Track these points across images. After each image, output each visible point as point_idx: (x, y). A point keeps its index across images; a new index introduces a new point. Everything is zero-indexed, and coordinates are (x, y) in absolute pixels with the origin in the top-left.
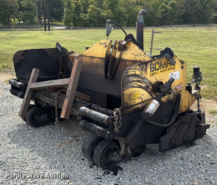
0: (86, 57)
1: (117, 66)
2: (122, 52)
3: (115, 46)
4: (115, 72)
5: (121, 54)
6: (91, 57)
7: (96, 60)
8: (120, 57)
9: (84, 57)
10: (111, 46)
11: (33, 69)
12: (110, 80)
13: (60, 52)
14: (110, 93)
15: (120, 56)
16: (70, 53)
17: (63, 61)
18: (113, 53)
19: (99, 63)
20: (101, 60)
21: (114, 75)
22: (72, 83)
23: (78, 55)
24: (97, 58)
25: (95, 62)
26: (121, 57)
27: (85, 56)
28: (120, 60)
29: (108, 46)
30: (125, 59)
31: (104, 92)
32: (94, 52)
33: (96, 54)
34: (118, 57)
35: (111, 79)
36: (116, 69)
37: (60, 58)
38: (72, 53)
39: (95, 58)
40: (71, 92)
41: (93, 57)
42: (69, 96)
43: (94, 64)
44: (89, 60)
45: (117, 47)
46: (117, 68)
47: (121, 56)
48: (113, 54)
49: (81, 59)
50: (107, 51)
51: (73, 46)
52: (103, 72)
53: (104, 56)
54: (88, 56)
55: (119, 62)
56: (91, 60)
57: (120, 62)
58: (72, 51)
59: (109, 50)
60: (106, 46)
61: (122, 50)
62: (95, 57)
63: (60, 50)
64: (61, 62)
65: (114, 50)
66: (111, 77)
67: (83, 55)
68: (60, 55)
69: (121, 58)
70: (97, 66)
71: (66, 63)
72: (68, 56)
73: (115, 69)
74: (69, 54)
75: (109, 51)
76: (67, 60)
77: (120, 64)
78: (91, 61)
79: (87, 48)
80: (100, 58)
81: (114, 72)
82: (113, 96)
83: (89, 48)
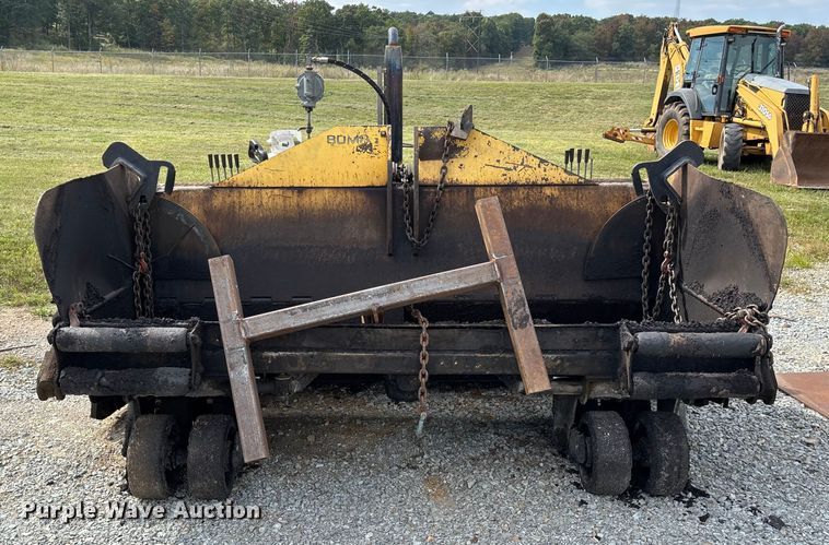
0: (259, 193)
6: (291, 188)
7: (320, 198)
9: (247, 191)
13: (145, 180)
20: (349, 194)
24: (326, 191)
25: (320, 206)
27: (249, 188)
28: (445, 185)
30: (464, 183)
33: (318, 178)
39: (313, 191)
41: (301, 190)
43: (316, 213)
44: (279, 201)
56: (295, 200)
60: (366, 147)
67: (239, 183)
78: (294, 204)
80: (342, 191)
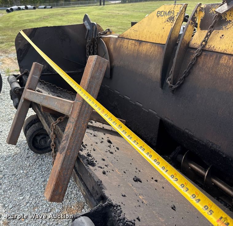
0: (128, 41)
1: (194, 65)
2: (211, 32)
3: (195, 18)
4: (185, 77)
5: (207, 36)
6: (138, 40)
7: (146, 48)
8: (204, 43)
9: (126, 40)
10: (182, 19)
11: (34, 63)
12: (171, 93)
13: (89, 31)
14: (166, 119)
15: (204, 41)
16: (105, 33)
17: (92, 46)
18: (187, 34)
19: (151, 53)
20: (156, 48)
21: (182, 83)
22: (75, 118)
23: (117, 37)
24: (149, 44)
25: (144, 52)
26: (206, 44)
27: (127, 38)
28: (204, 50)
29: (176, 17)
31: (155, 112)
32: (145, 31)
33: (148, 36)
34: (199, 43)
35: (173, 91)
36: (189, 72)
37: (88, 41)
38: (108, 33)
39: (144, 43)
40: (71, 139)
41: (140, 42)
42: (66, 148)
43: (142, 56)
44: (133, 47)
45: (198, 21)
46: (191, 68)
47: (206, 42)
48: (186, 38)
49: (120, 43)
50: (173, 30)
51: (124, 22)
52: (157, 74)
53: (164, 41)
54: (131, 39)
55: (197, 57)
56: (137, 47)
57: (203, 57)
58: (109, 30)
59: (178, 28)
60: (171, 19)
61: (212, 27)
62: (144, 41)
63: (88, 27)
64: (90, 47)
65: (190, 27)
66: (174, 87)
67: (125, 36)
68: (87, 35)
69: (207, 47)
70: (147, 59)
71: (97, 49)
72: (101, 37)
73: (187, 70)
74: (103, 34)
75: (176, 31)
76: (99, 45)
77: (201, 60)
78: (137, 49)
79: (133, 24)
80: (154, 45)
81: (182, 78)
82: (173, 126)
83: (136, 23)
